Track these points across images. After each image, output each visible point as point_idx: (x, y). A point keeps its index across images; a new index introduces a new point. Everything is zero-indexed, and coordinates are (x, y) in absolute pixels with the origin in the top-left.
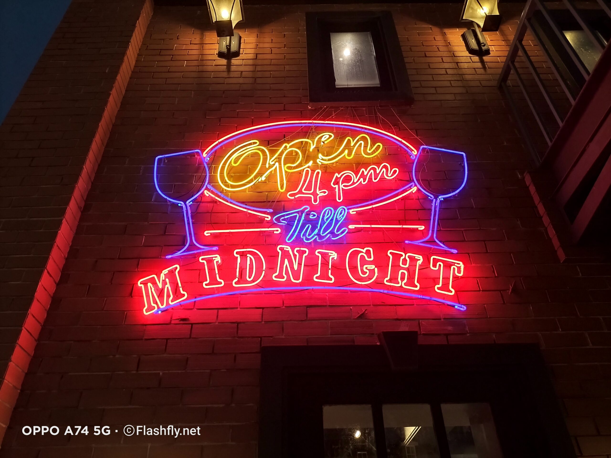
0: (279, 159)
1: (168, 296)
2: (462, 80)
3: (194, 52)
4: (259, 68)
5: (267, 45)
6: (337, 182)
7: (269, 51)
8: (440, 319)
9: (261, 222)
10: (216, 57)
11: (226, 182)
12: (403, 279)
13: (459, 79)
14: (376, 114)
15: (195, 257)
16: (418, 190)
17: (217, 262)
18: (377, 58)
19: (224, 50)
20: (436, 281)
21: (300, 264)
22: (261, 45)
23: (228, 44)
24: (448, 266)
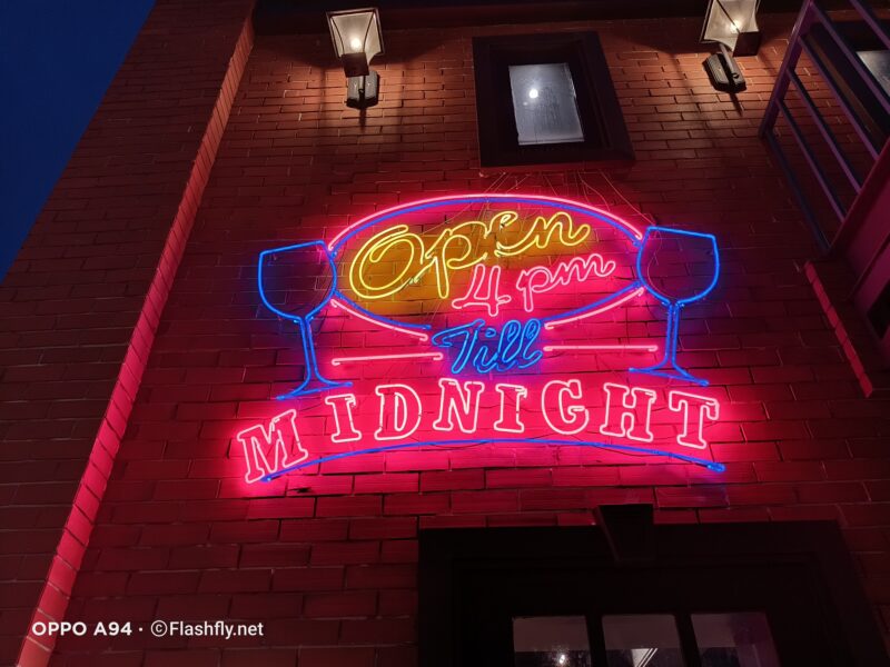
0: (438, 252)
1: (281, 456)
2: (706, 128)
3: (312, 100)
4: (406, 120)
5: (417, 87)
6: (523, 283)
7: (420, 95)
8: (686, 486)
9: (414, 345)
10: (345, 106)
11: (362, 286)
12: (627, 426)
13: (700, 127)
14: (579, 182)
15: (319, 398)
16: (646, 292)
17: (351, 404)
18: (579, 100)
19: (356, 96)
20: (677, 428)
21: (472, 406)
22: (408, 87)
23: (361, 86)
24: (695, 405)
